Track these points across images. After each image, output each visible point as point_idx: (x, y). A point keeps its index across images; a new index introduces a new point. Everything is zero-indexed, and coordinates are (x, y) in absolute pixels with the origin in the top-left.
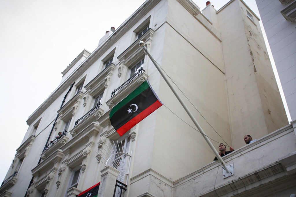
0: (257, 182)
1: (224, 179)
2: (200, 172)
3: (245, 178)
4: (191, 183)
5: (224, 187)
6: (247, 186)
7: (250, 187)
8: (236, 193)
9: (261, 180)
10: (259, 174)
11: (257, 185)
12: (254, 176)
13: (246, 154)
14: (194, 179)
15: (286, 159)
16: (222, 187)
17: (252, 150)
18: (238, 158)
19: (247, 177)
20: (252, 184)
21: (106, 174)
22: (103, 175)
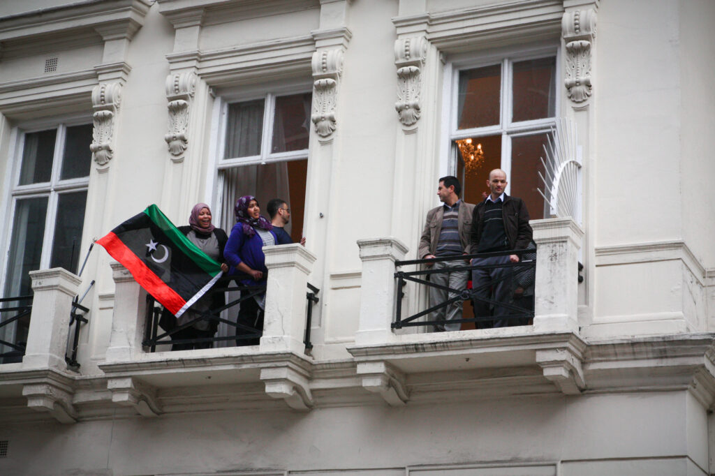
21: (560, 242)
22: (547, 241)
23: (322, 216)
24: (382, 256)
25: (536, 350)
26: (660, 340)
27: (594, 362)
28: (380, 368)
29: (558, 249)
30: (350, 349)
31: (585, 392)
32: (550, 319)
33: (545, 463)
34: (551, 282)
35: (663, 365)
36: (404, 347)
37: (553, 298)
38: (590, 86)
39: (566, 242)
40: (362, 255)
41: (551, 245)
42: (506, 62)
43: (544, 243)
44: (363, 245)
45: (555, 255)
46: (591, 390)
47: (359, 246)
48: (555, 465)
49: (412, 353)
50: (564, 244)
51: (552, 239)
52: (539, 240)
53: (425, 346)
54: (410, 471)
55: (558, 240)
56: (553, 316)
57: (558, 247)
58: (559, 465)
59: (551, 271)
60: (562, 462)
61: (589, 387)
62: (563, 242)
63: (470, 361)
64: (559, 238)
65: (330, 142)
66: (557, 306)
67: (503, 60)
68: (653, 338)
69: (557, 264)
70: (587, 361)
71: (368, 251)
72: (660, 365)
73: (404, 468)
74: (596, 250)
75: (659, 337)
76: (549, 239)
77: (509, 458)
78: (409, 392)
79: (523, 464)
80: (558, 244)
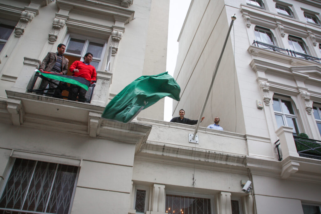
0: (224, 161)
1: (190, 142)
2: (165, 124)
3: (219, 155)
4: (155, 128)
5: (201, 152)
6: (216, 159)
7: (219, 162)
8: (207, 160)
9: (227, 161)
10: (229, 157)
11: (224, 163)
12: (226, 157)
13: (210, 135)
14: (159, 126)
15: (251, 158)
16: (200, 152)
17: (215, 135)
18: (203, 134)
19: (221, 155)
20: (220, 160)
23: (7, 56)
24: (33, 65)
25: (90, 111)
27: (105, 126)
28: (18, 102)
29: (105, 81)
30: (7, 91)
31: (98, 137)
32: (98, 102)
33: (76, 159)
36: (33, 96)
37: (100, 96)
38: (117, 50)
39: (109, 80)
40: (25, 62)
41: (103, 80)
42: (88, 41)
43: (100, 78)
44: (26, 59)
45: (104, 83)
46: (100, 136)
47: (25, 59)
48: (80, 160)
49: (36, 100)
50: (108, 81)
51: (104, 78)
52: (99, 77)
53: (42, 98)
54: (14, 151)
56: (99, 101)
58: (82, 161)
59: (101, 87)
60: (83, 160)
61: (100, 135)
62: (108, 80)
63: (59, 110)
64: (107, 78)
65: (19, 37)
66: (101, 99)
67: (87, 40)
69: (104, 86)
70: (103, 125)
71: (27, 62)
72: (130, 132)
73: (12, 150)
74: (110, 94)
76: (103, 77)
77: (61, 154)
78: (24, 121)
79: (66, 157)
80: (105, 80)
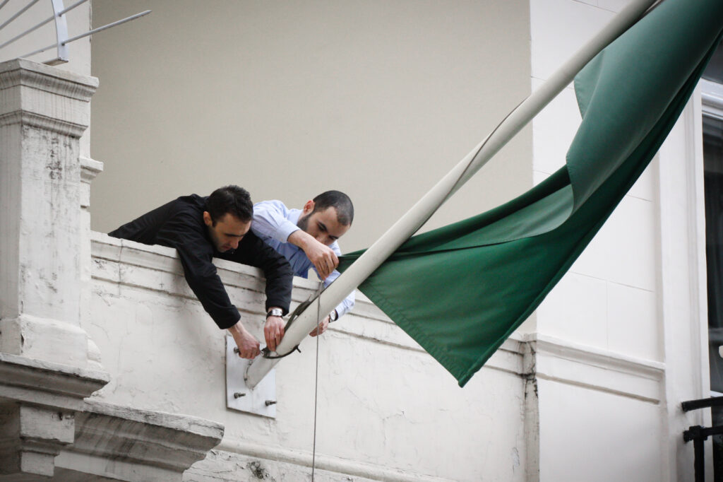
1: (230, 410)
21: (66, 135)
22: (44, 124)
25: (21, 404)
26: (141, 419)
29: (63, 151)
34: (51, 234)
35: (115, 476)
39: (77, 137)
41: (51, 136)
43: (37, 127)
45: (58, 166)
50: (73, 142)
51: (55, 122)
52: (32, 116)
55: (65, 129)
57: (61, 145)
62: (73, 136)
64: (67, 124)
66: (62, 302)
68: (128, 409)
69: (63, 193)
72: (110, 475)
75: (138, 412)
76: (50, 120)
80: (61, 138)
